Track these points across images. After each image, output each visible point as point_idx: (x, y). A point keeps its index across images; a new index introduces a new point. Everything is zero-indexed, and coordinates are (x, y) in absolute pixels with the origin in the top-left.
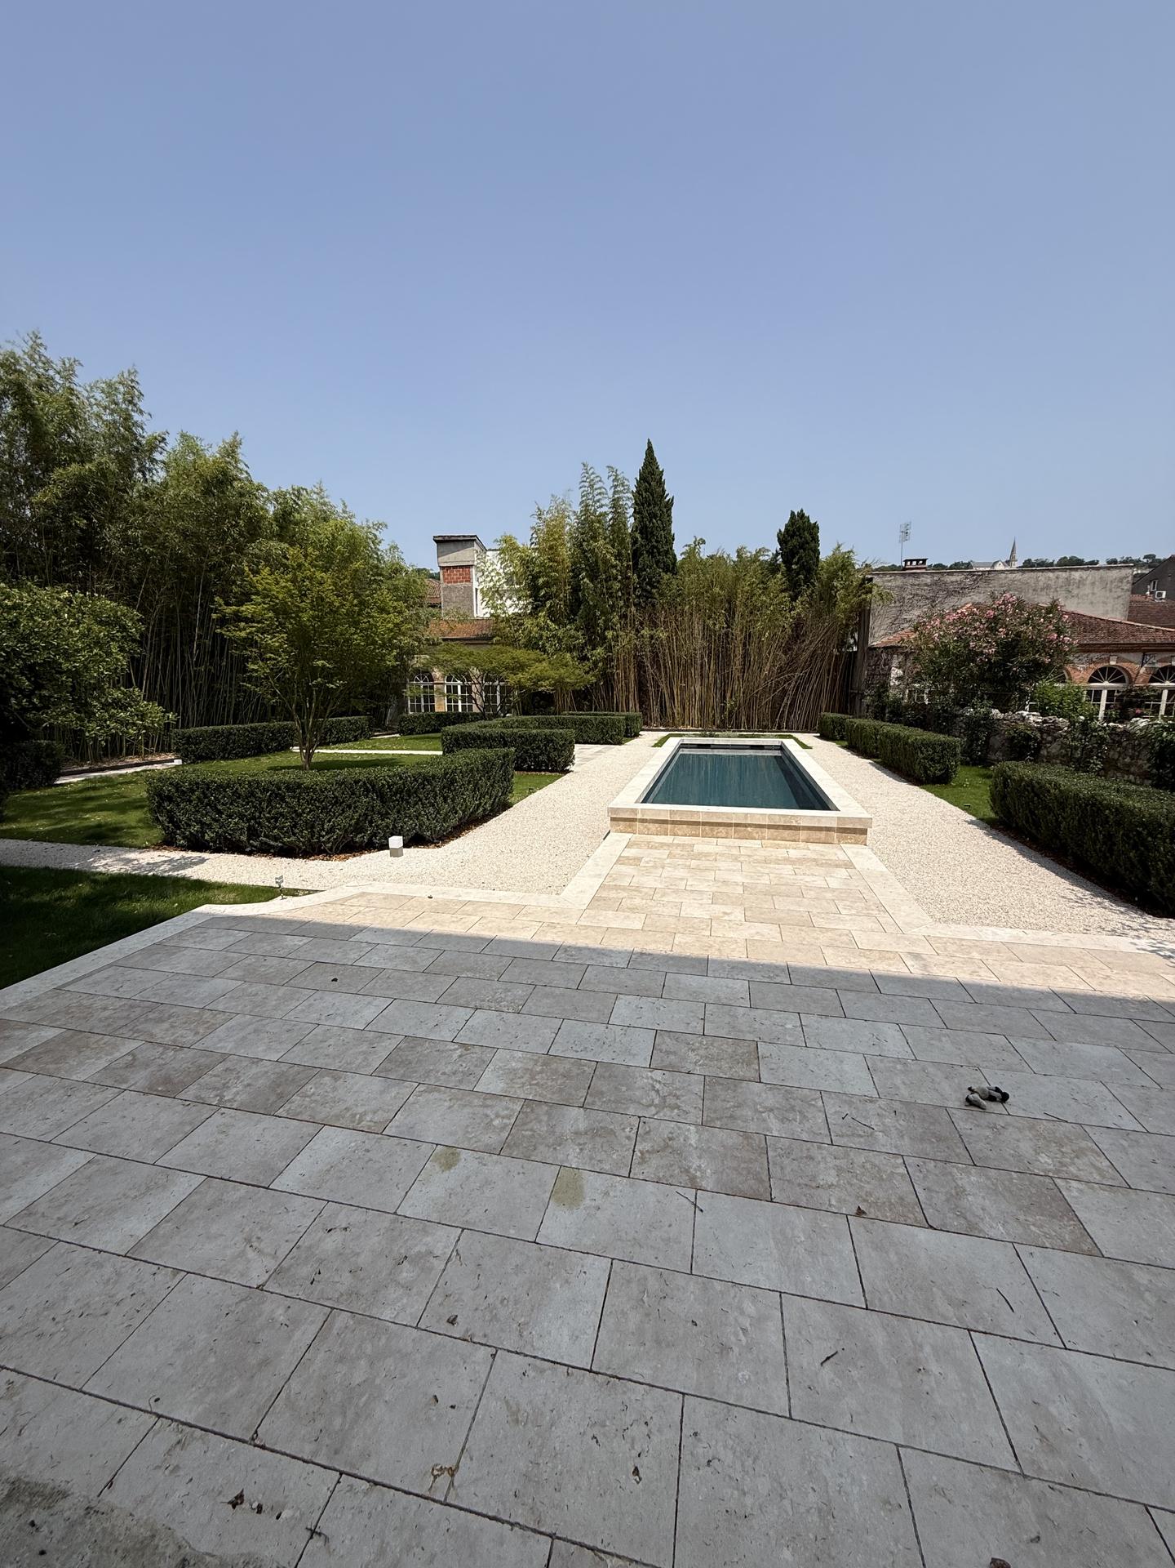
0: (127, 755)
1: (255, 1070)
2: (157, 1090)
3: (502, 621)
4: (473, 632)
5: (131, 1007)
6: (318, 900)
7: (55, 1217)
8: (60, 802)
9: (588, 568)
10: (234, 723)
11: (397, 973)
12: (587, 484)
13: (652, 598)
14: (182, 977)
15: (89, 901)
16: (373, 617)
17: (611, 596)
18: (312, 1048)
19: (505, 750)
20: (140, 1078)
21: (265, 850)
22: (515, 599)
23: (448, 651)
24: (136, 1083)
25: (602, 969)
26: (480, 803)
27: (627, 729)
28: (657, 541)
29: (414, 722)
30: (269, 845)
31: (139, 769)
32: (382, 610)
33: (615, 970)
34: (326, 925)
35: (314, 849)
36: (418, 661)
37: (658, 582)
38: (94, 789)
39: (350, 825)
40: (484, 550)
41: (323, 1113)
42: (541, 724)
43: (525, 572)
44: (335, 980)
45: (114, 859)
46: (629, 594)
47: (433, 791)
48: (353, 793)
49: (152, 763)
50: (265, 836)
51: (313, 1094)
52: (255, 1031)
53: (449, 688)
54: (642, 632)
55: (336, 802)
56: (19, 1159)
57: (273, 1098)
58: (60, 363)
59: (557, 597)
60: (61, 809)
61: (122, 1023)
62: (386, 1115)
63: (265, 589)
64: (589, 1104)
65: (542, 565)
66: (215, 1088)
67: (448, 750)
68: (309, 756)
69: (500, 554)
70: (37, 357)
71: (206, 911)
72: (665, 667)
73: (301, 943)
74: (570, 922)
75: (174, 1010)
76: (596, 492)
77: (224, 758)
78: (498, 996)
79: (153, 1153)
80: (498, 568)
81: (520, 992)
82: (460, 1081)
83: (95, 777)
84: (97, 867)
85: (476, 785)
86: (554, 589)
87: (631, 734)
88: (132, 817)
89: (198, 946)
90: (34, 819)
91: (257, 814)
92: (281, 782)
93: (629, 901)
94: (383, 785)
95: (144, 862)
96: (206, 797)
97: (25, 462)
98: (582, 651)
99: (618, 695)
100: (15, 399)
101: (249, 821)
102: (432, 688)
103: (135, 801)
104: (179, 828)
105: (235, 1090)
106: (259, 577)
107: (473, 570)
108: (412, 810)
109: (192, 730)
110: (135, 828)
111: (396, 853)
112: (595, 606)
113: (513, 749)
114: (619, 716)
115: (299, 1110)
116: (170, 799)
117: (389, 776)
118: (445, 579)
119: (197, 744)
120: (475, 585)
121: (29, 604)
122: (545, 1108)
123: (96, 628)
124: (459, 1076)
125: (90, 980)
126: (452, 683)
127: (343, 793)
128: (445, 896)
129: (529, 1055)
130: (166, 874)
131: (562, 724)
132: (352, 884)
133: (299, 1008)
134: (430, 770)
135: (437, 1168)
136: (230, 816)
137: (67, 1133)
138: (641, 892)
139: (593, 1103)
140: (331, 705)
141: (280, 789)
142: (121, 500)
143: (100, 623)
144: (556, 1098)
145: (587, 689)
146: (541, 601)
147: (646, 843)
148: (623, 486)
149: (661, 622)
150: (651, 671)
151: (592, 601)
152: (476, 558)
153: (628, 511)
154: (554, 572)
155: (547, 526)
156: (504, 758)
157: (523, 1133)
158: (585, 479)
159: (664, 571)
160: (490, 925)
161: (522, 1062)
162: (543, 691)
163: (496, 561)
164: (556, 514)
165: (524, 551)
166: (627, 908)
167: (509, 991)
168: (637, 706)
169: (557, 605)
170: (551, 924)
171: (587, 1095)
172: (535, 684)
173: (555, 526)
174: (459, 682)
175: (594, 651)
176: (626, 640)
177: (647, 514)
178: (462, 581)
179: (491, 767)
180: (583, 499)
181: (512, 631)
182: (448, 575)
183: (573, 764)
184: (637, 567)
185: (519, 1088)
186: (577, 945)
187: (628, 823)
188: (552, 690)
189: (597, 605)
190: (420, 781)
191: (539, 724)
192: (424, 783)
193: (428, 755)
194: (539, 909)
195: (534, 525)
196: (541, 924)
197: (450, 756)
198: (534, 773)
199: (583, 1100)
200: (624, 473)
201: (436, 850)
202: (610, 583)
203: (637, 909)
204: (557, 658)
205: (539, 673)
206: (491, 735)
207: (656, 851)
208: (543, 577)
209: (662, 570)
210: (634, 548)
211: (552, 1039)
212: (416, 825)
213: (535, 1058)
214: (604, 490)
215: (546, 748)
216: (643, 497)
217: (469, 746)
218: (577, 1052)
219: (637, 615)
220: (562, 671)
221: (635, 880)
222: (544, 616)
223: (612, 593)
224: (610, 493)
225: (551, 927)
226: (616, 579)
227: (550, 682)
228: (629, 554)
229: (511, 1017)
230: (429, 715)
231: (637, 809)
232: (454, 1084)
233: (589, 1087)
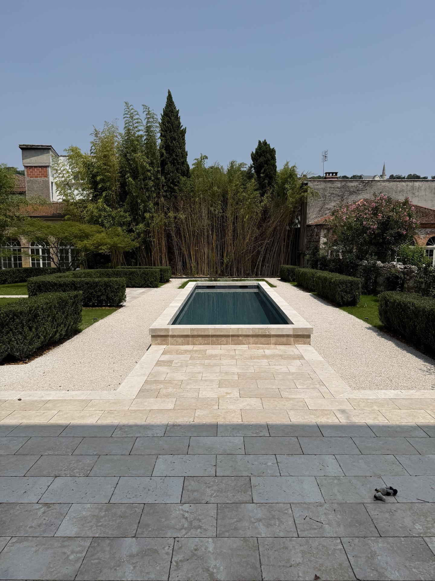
3: (72, 205)
4: (50, 212)
9: (131, 171)
12: (128, 116)
13: (174, 192)
17: (147, 190)
19: (75, 293)
22: (80, 190)
23: (32, 225)
25: (147, 438)
26: (57, 331)
27: (161, 277)
28: (176, 156)
29: (6, 275)
33: (156, 439)
36: (8, 232)
37: (178, 182)
40: (57, 156)
42: (102, 275)
43: (87, 172)
46: (159, 189)
47: (21, 323)
53: (32, 251)
54: (169, 214)
59: (110, 189)
64: (139, 534)
65: (99, 167)
67: (33, 293)
69: (69, 159)
72: (185, 237)
74: (124, 409)
76: (134, 122)
78: (71, 465)
80: (68, 168)
81: (88, 461)
82: (44, 531)
85: (54, 318)
86: (108, 184)
87: (164, 280)
93: (164, 390)
98: (129, 226)
99: (155, 255)
102: (19, 250)
107: (50, 170)
108: (5, 337)
112: (137, 197)
113: (81, 292)
114: (156, 269)
118: (28, 175)
120: (51, 179)
122: (108, 542)
124: (43, 528)
126: (35, 247)
128: (31, 398)
129: (96, 505)
131: (117, 274)
134: (19, 308)
138: (172, 384)
139: (142, 533)
144: (115, 533)
145: (133, 251)
146: (99, 192)
147: (175, 351)
148: (153, 119)
149: (181, 208)
150: (176, 240)
151: (135, 193)
152: (51, 161)
153: (157, 135)
154: (107, 172)
155: (102, 142)
156: (75, 298)
157: (92, 561)
158: (127, 112)
159: (181, 175)
160: (65, 416)
161: (90, 511)
162: (103, 253)
163: (66, 163)
164: (108, 134)
165: (86, 158)
166: (164, 395)
167: (80, 462)
168: (168, 262)
169: (111, 195)
170: (110, 411)
171: (137, 528)
172: (97, 248)
173: (108, 142)
174: (40, 246)
175: (137, 227)
176: (159, 219)
177: (169, 138)
178: (41, 177)
179: (65, 305)
180: (126, 125)
181: (79, 212)
182: (31, 172)
183: (125, 301)
184: (164, 172)
185: (88, 530)
186: (129, 424)
187: (163, 338)
188: (109, 252)
189: (138, 195)
190: (11, 316)
191: (100, 275)
192: (13, 318)
193: (17, 298)
194: (101, 401)
195: (93, 140)
196: (103, 412)
197: (34, 298)
198: (97, 308)
199: (135, 532)
200: (153, 110)
201: (25, 365)
202: (146, 181)
203: (170, 395)
204: (112, 230)
205: (99, 241)
206: (65, 282)
207: (182, 355)
208: (100, 175)
209: (180, 175)
210: (162, 159)
211: (112, 492)
212: (8, 348)
213: (100, 507)
214: (140, 121)
215: (105, 291)
216: (166, 127)
217: (48, 290)
218: (130, 498)
219: (165, 203)
220: (116, 239)
221: (169, 375)
222: (102, 202)
223: (148, 188)
224: (145, 123)
225: (110, 413)
226: (150, 179)
227: (107, 247)
228: (158, 163)
229: (82, 479)
230: (18, 270)
231: (168, 329)
232: (39, 534)
233: (139, 522)
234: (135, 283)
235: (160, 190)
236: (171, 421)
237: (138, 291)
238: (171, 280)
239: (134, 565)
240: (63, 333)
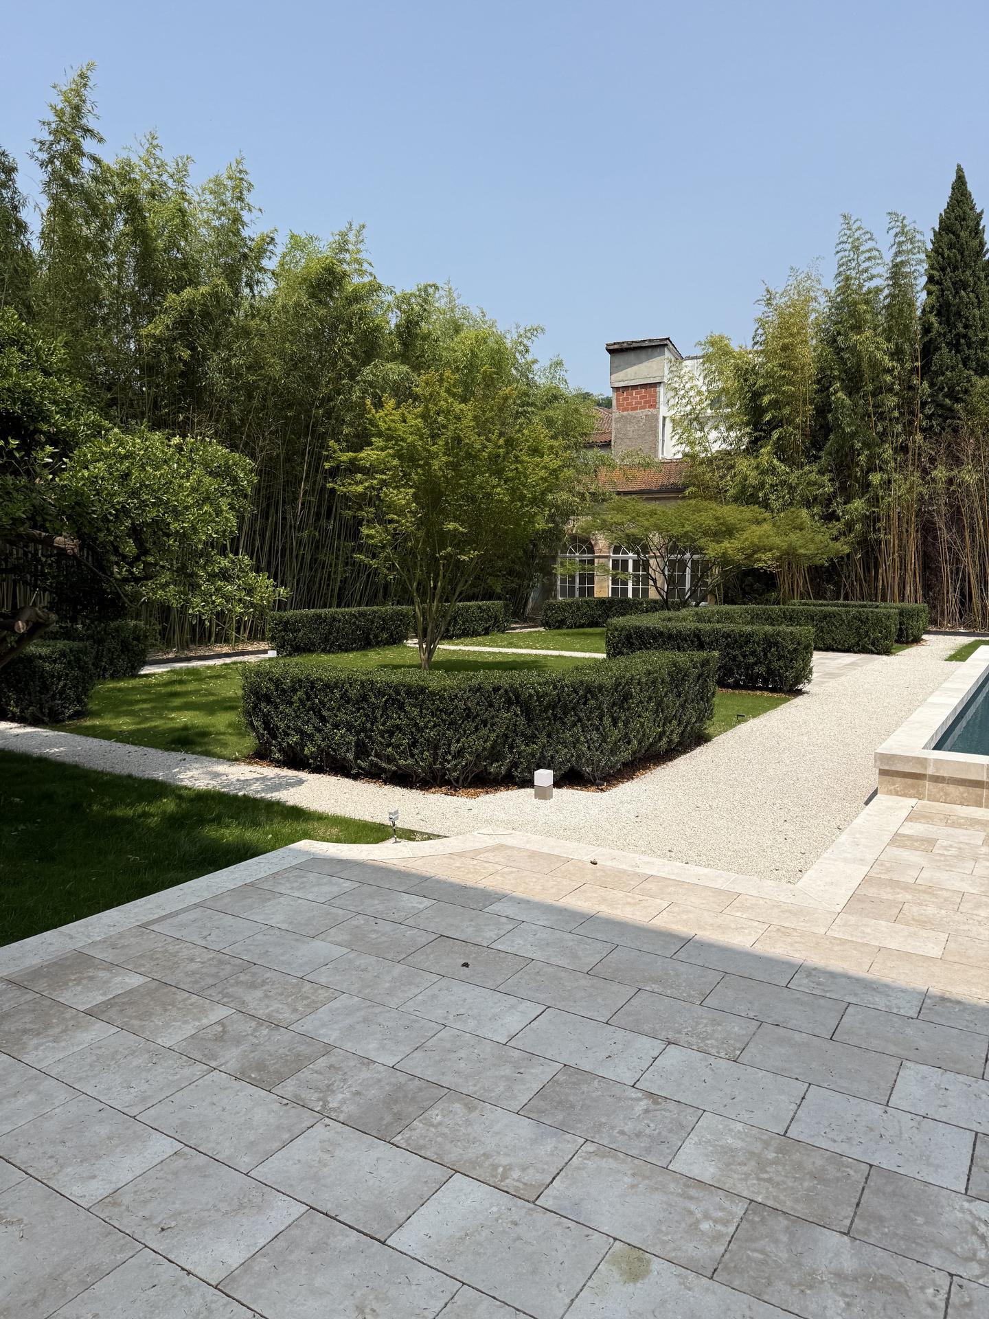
0: (216, 642)
1: (365, 1074)
2: (250, 1077)
3: (701, 463)
4: (654, 480)
5: (221, 962)
6: (441, 848)
7: (141, 1214)
8: (144, 697)
9: (843, 376)
10: (339, 606)
11: (550, 970)
12: (848, 246)
13: (953, 418)
14: (277, 932)
15: (174, 822)
16: (522, 462)
17: (881, 416)
18: (437, 1058)
19: (704, 654)
20: (231, 1057)
21: (375, 775)
22: (723, 429)
23: (620, 509)
24: (227, 1062)
25: (873, 1012)
26: (664, 732)
27: (901, 629)
28: (966, 327)
29: (565, 610)
30: (380, 768)
31: (228, 660)
32: (535, 451)
33: (896, 1019)
34: (452, 885)
35: (434, 778)
36: (574, 526)
37: (966, 392)
38: (181, 682)
39: (484, 749)
40: (680, 358)
41: (454, 1154)
42: (755, 618)
43: (742, 388)
44: (466, 965)
45: (200, 771)
46: (912, 413)
47: (599, 708)
48: (491, 705)
49: (243, 653)
50: (377, 756)
51: (440, 1124)
52: (365, 1020)
53: (615, 563)
54: (934, 473)
55: (468, 716)
56: (104, 1130)
57: (388, 1118)
58: (173, 165)
59: (790, 422)
60: (145, 706)
61: (210, 981)
62: (538, 1176)
63: (389, 429)
64: (858, 1231)
65: (770, 375)
66: (317, 1089)
67: (614, 651)
68: (431, 652)
69: (703, 363)
70: (152, 161)
71: (307, 849)
72: (973, 530)
73: (421, 907)
74: (815, 930)
75: (268, 975)
76: (862, 258)
77: (325, 651)
78: (701, 1028)
79: (246, 1159)
80: (700, 383)
81: (737, 1028)
82: (648, 1150)
83: (181, 668)
84: (182, 780)
85: (659, 704)
86: (786, 411)
87: (907, 637)
88: (221, 721)
89: (297, 894)
90: (118, 714)
91: (369, 725)
92: (401, 684)
93: (915, 909)
94: (530, 696)
95: (233, 778)
96: (308, 699)
97: (133, 287)
98: (828, 506)
99: (888, 573)
100: (128, 213)
101: (358, 733)
102: (591, 562)
103: (224, 700)
104: (275, 737)
105: (340, 1096)
106: (381, 413)
107: (661, 390)
108: (568, 734)
109: (290, 613)
110: (224, 734)
111: (543, 794)
112: (853, 435)
113: (716, 654)
114: (890, 608)
115: (422, 1142)
116: (268, 699)
117: (540, 684)
118: (618, 406)
119: (296, 631)
120: (663, 411)
121: (142, 452)
122: (784, 1222)
123: (207, 479)
124: (645, 1143)
125: (176, 920)
126: (620, 556)
127: (478, 704)
128: (614, 864)
129: (754, 1131)
130: (259, 796)
131: (791, 618)
132: (484, 831)
133: (420, 997)
134: (593, 678)
135: (617, 1277)
136: (336, 726)
137: (152, 1111)
138: (936, 896)
139: (866, 1232)
140: (461, 584)
141: (398, 693)
142: (226, 323)
143: (211, 473)
144: (801, 1209)
145: (833, 565)
146: (765, 431)
147: (942, 817)
148: (912, 243)
149: (967, 457)
150: (946, 536)
151: (849, 425)
152: (666, 372)
153: (918, 282)
154: (787, 384)
155: (781, 315)
156: (702, 666)
157: (749, 1252)
158: (845, 238)
159: (976, 374)
160: (685, 917)
161: (743, 1140)
162: (762, 568)
163: (696, 373)
164: (796, 297)
165: (741, 356)
166: (913, 919)
167: (719, 1025)
168: (920, 593)
169: (790, 436)
170: (783, 929)
171: (854, 1216)
172: (749, 557)
173: (793, 315)
174: (631, 554)
175: (848, 506)
176: (904, 488)
177: (950, 285)
178: (644, 408)
179: (683, 679)
180: (841, 269)
181: (716, 478)
182: (624, 399)
183: (809, 681)
184: (929, 368)
185: (739, 1180)
186: (828, 969)
187: (909, 781)
188: (777, 567)
189: (857, 432)
190: (581, 693)
191: (752, 618)
192: (586, 697)
193: (584, 658)
194: (761, 902)
195: (760, 315)
196: (767, 926)
197: (622, 661)
198: (744, 692)
199: (848, 1222)
200: (915, 222)
201: (599, 794)
202: (879, 398)
203: (930, 922)
204: (786, 517)
205: (756, 540)
206: (680, 632)
207: (960, 830)
208: (769, 393)
209: (972, 373)
210: (926, 339)
211: (792, 1114)
212: (572, 756)
213: (765, 1137)
214: (877, 253)
215: (765, 654)
216: (943, 258)
217: (645, 646)
218: (835, 1141)
219: (926, 446)
220: (794, 537)
221: (925, 874)
222: (769, 453)
223: (883, 413)
224: (888, 257)
225: (783, 933)
226: (890, 390)
227: (773, 554)
228: (916, 350)
229: (724, 1064)
230: (586, 602)
231: (926, 759)
232: (638, 1152)
233: (858, 1205)
234: (834, 639)
235: (914, 415)
236: (936, 989)
237: (839, 661)
238: (924, 637)
239: (847, 1300)
240: (675, 738)
